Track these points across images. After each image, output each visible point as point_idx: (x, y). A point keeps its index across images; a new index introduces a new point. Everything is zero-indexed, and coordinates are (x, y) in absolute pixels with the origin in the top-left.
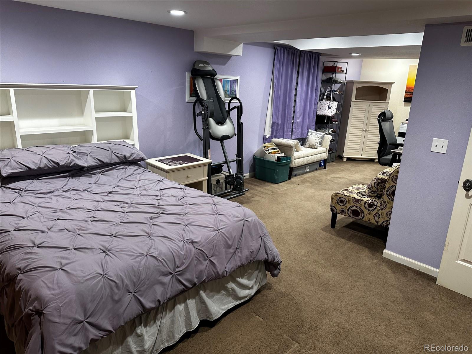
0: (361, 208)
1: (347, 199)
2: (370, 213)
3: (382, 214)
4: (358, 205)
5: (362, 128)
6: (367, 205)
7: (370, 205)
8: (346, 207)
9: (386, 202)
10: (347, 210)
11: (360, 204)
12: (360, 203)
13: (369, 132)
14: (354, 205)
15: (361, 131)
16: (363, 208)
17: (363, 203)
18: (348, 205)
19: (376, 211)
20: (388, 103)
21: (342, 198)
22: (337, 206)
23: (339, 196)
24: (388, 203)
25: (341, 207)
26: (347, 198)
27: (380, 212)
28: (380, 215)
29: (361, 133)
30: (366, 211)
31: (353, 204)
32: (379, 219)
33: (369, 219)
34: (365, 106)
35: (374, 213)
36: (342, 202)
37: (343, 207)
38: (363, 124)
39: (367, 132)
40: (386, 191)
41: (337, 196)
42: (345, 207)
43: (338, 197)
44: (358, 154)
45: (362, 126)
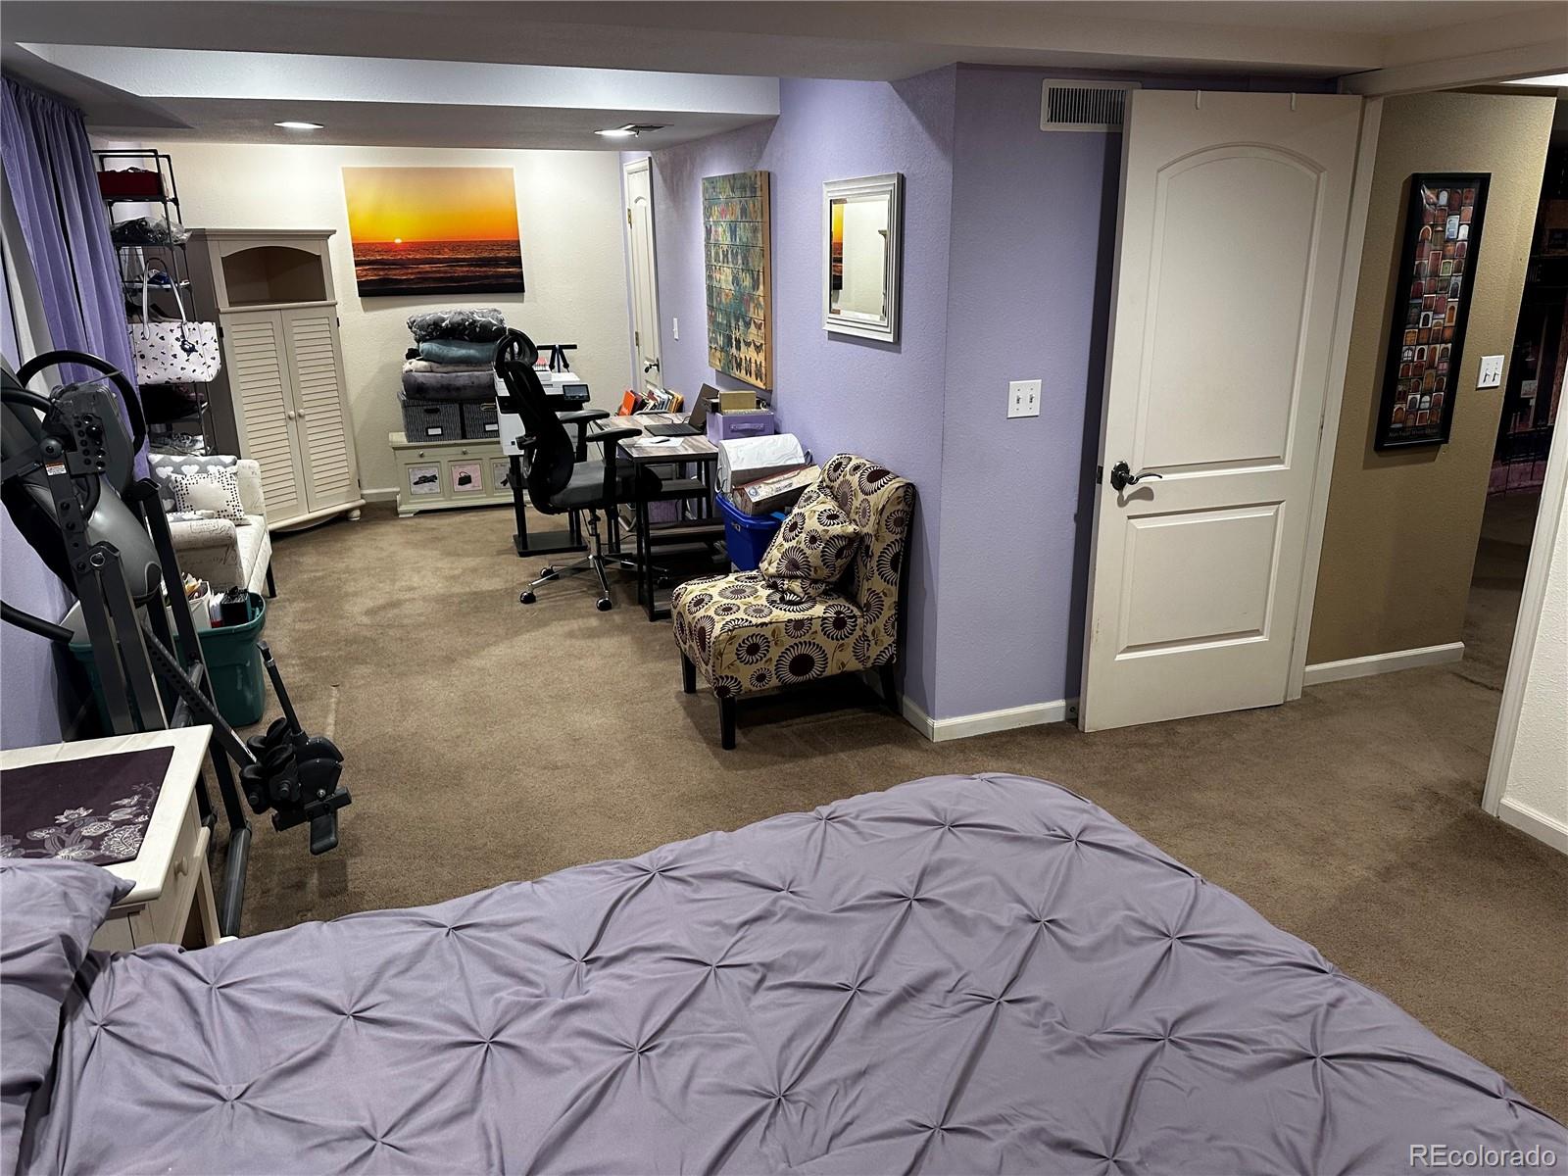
0: (814, 643)
1: (768, 635)
2: (842, 645)
3: (873, 632)
4: (806, 638)
5: (282, 409)
6: (830, 625)
7: (839, 623)
8: (771, 659)
9: (881, 594)
10: (773, 668)
11: (810, 632)
12: (810, 628)
13: (307, 418)
14: (793, 641)
15: (282, 423)
16: (820, 639)
17: (817, 626)
18: (775, 653)
19: (858, 633)
20: (334, 305)
21: (752, 637)
22: (739, 671)
23: (740, 636)
24: (885, 595)
25: (755, 667)
26: (767, 632)
27: (869, 628)
28: (871, 638)
29: (284, 429)
30: (829, 646)
31: (789, 642)
32: (868, 650)
33: (842, 663)
34: (269, 326)
35: (852, 640)
36: (753, 649)
37: (761, 665)
38: (280, 396)
39: (301, 420)
40: (874, 564)
41: (734, 637)
42: (766, 662)
43: (741, 641)
44: (295, 509)
45: (281, 402)
